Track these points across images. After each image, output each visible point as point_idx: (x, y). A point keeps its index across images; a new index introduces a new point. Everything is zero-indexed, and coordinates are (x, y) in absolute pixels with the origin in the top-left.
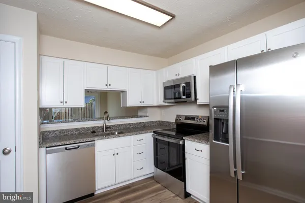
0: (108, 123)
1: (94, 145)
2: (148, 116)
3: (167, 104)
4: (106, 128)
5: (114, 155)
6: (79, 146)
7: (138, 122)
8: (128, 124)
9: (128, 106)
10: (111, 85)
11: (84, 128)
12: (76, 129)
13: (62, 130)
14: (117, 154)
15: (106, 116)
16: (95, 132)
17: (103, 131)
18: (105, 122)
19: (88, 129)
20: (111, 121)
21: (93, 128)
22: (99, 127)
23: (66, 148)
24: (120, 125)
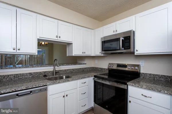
0: (57, 68)
1: (46, 90)
2: (86, 64)
3: (103, 55)
4: (56, 73)
5: (64, 96)
6: (31, 92)
7: (79, 68)
8: (72, 69)
9: (73, 55)
10: (61, 37)
11: (37, 73)
12: (30, 73)
13: (17, 75)
14: (67, 96)
15: (56, 63)
16: (47, 76)
17: (53, 75)
18: (54, 68)
19: (40, 73)
20: (60, 67)
21: (45, 72)
22: (49, 72)
23: (17, 95)
24: (66, 70)
